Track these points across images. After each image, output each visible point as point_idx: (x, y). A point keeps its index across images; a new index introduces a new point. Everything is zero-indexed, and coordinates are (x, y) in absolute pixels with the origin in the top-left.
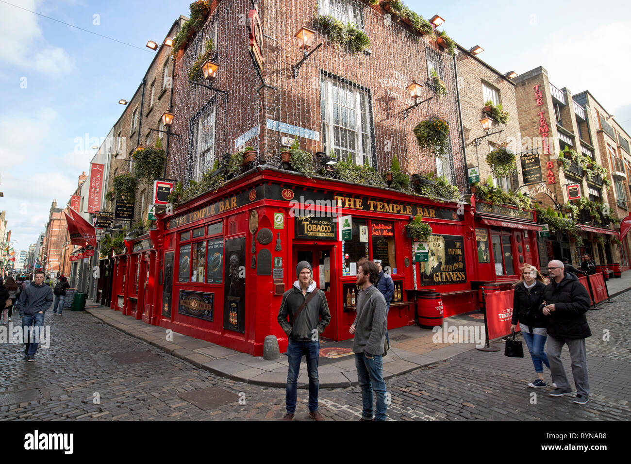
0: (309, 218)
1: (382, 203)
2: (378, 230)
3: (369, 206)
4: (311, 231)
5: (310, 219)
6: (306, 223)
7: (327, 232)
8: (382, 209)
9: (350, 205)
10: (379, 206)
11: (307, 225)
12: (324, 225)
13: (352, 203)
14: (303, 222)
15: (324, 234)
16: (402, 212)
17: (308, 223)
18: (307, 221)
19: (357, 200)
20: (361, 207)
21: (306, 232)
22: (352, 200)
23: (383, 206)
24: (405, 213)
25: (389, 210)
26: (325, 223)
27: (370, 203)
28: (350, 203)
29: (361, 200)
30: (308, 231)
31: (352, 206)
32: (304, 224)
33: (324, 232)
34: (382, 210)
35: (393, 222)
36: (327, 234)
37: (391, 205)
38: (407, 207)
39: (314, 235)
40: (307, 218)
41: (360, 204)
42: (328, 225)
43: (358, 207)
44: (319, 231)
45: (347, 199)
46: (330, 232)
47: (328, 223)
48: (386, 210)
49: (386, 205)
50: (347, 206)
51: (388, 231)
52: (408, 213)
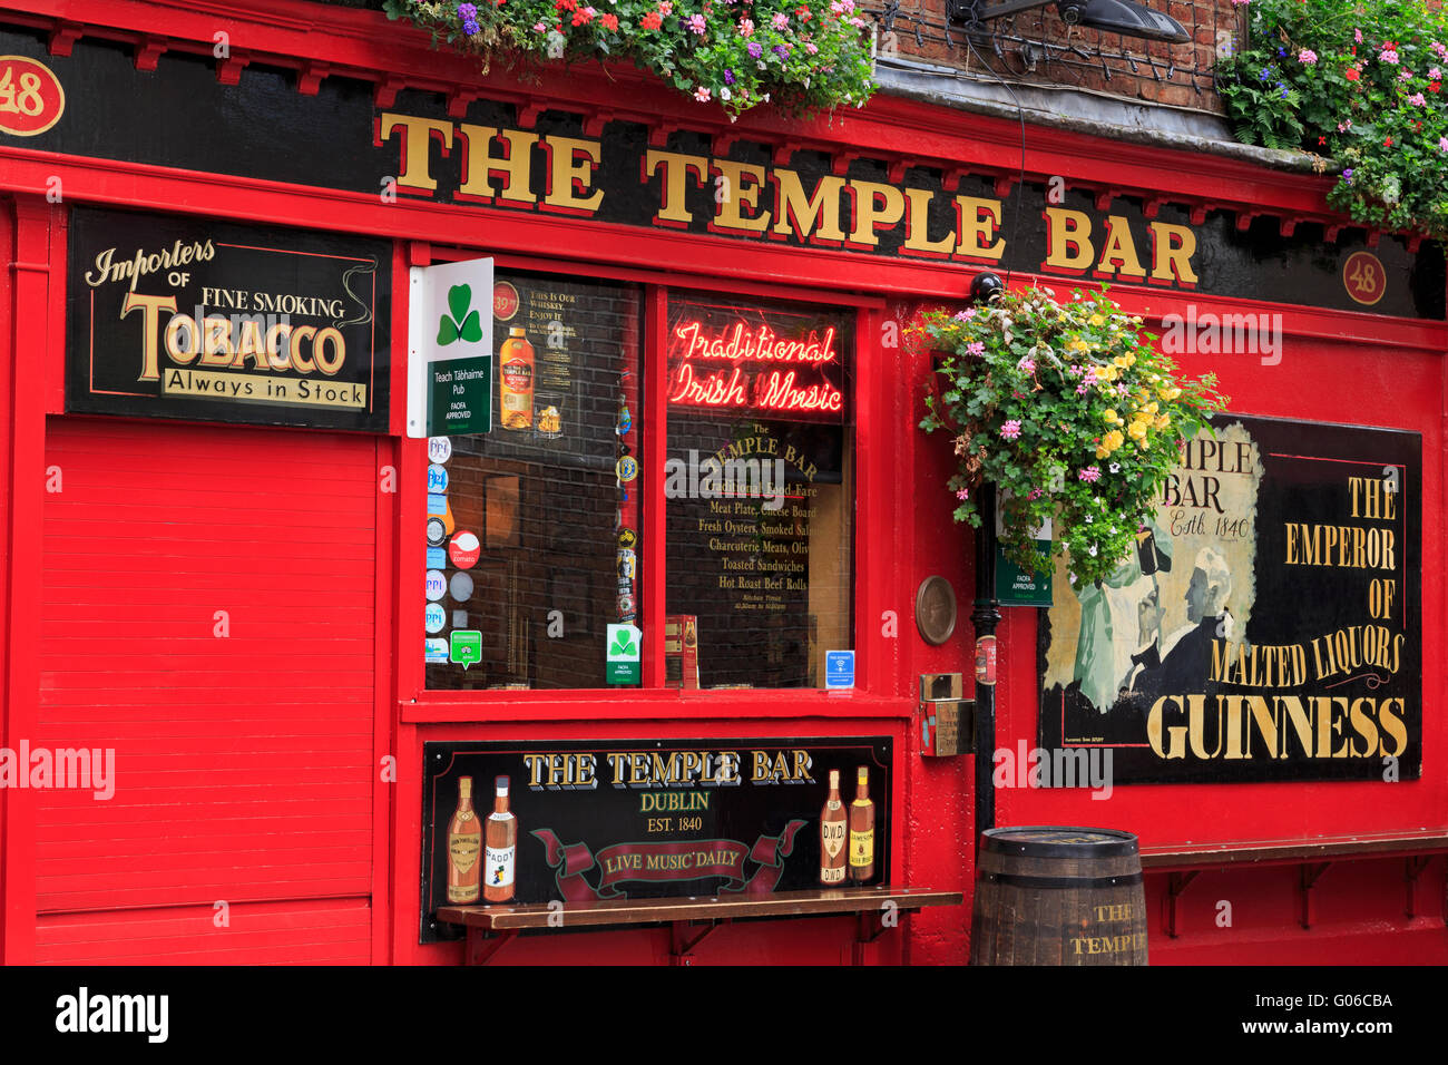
0: (181, 269)
1: (759, 171)
2: (724, 368)
3: (655, 193)
4: (195, 364)
5: (183, 279)
6: (153, 304)
7: (317, 375)
8: (757, 214)
9: (498, 180)
10: (728, 192)
11: (164, 318)
12: (297, 321)
13: (519, 166)
14: (133, 300)
15: (292, 384)
16: (918, 239)
17: (170, 303)
18: (165, 290)
19: (562, 148)
20: (589, 194)
21: (150, 371)
22: (521, 144)
23: (769, 198)
24: (946, 246)
25: (818, 223)
26: (298, 305)
27: (662, 168)
28: (499, 164)
29: (594, 150)
30: (165, 361)
31: (519, 190)
32: (138, 316)
33: (291, 373)
34: (760, 224)
35: (853, 311)
36: (312, 385)
37: (830, 188)
38: (968, 206)
39: (211, 392)
40: (163, 272)
41: (584, 174)
42: (321, 322)
43: (561, 196)
44: (250, 366)
45: (479, 137)
46: (340, 377)
47: (329, 311)
48: (792, 221)
49: (790, 184)
50: (476, 184)
51: (808, 376)
52: (969, 247)
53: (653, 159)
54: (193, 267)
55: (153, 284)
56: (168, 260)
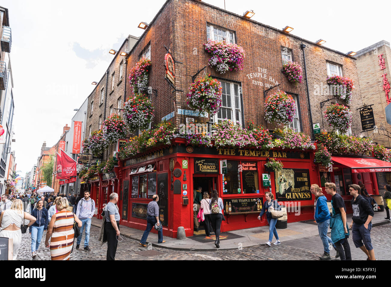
1: (248, 151)
2: (246, 167)
3: (240, 153)
4: (203, 169)
5: (203, 163)
6: (200, 165)
7: (213, 169)
8: (248, 154)
10: (246, 153)
11: (201, 166)
12: (211, 165)
15: (211, 170)
16: (262, 155)
17: (202, 164)
19: (232, 150)
20: (234, 154)
21: (200, 170)
22: (228, 150)
24: (264, 156)
25: (253, 155)
26: (212, 164)
27: (240, 151)
30: (201, 169)
31: (228, 154)
32: (199, 165)
34: (248, 155)
35: (257, 162)
37: (254, 152)
38: (266, 153)
39: (205, 171)
41: (233, 152)
42: (213, 165)
43: (232, 154)
44: (208, 169)
45: (225, 150)
46: (215, 169)
47: (214, 164)
48: (251, 155)
49: (251, 152)
50: (225, 154)
51: (253, 167)
52: (266, 156)
53: (239, 150)
54: (203, 162)
55: (200, 163)
56: (201, 161)
